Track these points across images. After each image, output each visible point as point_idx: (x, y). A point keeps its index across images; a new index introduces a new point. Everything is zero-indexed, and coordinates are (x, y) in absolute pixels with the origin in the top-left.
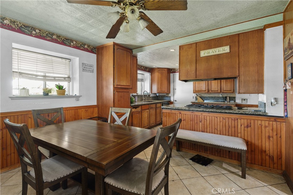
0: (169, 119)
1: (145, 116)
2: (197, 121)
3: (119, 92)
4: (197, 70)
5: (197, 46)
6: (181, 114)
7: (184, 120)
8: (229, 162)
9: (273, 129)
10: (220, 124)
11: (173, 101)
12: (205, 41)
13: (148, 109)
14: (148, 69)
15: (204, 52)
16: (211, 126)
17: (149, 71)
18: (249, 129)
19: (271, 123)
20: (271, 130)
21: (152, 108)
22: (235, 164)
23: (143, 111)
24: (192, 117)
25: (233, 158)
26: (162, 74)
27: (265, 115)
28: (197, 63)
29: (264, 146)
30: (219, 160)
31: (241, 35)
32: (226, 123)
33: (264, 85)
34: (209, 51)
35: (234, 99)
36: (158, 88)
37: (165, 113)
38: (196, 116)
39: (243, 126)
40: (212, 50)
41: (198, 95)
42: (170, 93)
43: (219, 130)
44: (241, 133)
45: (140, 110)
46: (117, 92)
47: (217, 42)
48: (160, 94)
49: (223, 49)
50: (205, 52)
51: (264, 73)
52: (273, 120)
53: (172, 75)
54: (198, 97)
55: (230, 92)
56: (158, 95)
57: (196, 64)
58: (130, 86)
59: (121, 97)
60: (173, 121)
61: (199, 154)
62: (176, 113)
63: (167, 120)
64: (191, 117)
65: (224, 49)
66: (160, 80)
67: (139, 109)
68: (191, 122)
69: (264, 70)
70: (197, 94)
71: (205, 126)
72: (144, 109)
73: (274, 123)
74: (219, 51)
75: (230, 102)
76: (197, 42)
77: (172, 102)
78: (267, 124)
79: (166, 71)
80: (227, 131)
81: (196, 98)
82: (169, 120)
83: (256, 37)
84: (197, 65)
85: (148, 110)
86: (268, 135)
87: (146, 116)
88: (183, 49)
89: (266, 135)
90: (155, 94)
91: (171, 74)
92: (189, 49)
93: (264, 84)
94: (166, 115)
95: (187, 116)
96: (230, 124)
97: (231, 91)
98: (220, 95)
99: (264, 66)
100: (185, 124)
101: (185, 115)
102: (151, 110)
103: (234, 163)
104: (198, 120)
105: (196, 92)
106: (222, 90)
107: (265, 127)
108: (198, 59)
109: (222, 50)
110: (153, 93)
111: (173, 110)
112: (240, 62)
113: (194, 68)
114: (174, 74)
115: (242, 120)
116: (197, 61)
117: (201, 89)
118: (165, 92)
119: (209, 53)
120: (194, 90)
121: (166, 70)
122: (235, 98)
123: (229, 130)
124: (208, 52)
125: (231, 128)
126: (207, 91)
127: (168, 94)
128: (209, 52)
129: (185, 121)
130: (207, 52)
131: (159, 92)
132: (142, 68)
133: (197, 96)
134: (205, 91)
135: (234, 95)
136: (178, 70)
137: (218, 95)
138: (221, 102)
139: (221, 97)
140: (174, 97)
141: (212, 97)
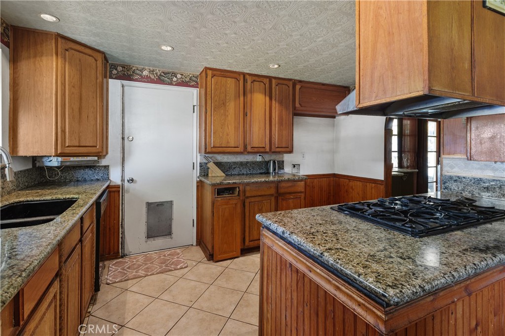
11: (119, 182)
35: (282, 166)
36: (63, 131)
41: (209, 159)
42: (107, 154)
48: (72, 159)
54: (211, 165)
55: (288, 149)
56: (54, 162)
66: (71, 94)
77: (118, 187)
79: (99, 64)
91: (111, 81)
97: (288, 147)
98: (259, 157)
105: (214, 150)
110: (22, 152)
114: (125, 82)
117: (228, 142)
121: (99, 57)
122: (282, 162)
126: (241, 146)
131: (67, 150)
133: (207, 161)
134: (237, 147)
135: (281, 156)
136: (142, 70)
137: (254, 158)
138: (261, 173)
139: (260, 162)
140: (123, 167)
141: (242, 164)
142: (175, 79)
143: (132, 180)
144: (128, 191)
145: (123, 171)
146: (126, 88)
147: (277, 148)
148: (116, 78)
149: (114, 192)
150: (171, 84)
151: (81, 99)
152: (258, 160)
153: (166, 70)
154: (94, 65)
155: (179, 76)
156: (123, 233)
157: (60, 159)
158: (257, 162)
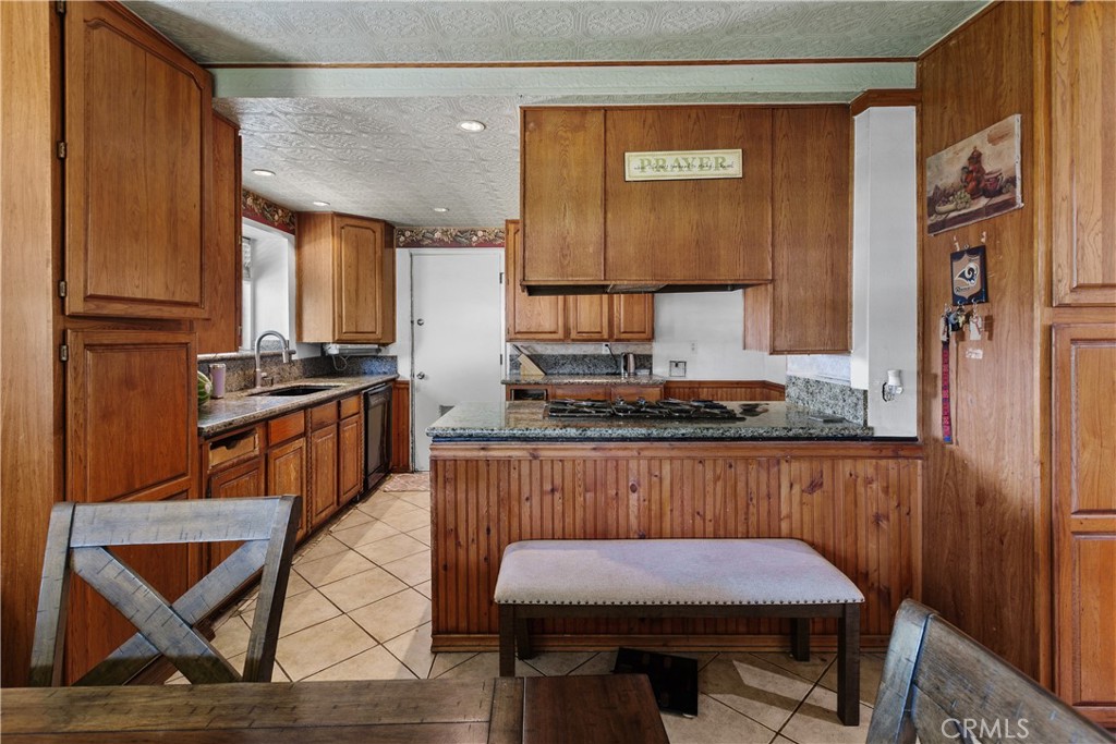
0: (472, 494)
1: (289, 475)
2: (617, 489)
3: (111, 347)
4: (608, 239)
5: (609, 123)
6: (536, 463)
7: (553, 491)
8: (750, 649)
9: (888, 487)
10: (714, 489)
11: (408, 378)
12: (647, 108)
13: (304, 434)
14: (280, 211)
15: (642, 162)
16: (677, 504)
17: (284, 227)
18: (817, 495)
19: (883, 462)
20: (883, 491)
21: (322, 425)
22: (772, 650)
23: (276, 451)
24: (595, 470)
25: (762, 630)
26: (357, 247)
27: (867, 438)
28: (609, 206)
29: (862, 553)
30: (711, 649)
31: (781, 111)
32: (739, 483)
33: (851, 321)
34: (664, 161)
35: (647, 364)
36: (340, 317)
37: (445, 461)
38: (611, 465)
39: (797, 488)
40: (675, 157)
41: (522, 349)
42: (394, 341)
43: (709, 516)
44: (789, 516)
45: (257, 452)
46: (88, 347)
47: (695, 123)
48: (349, 346)
49: (717, 159)
50: (646, 163)
51: (851, 276)
52: (890, 454)
53: (402, 254)
54: (523, 359)
55: (643, 336)
56: (333, 350)
57: (605, 213)
58: (196, 305)
59: (128, 382)
60: (494, 498)
61: (626, 644)
62: (508, 461)
63: (461, 496)
64: (590, 472)
65: (720, 161)
66: (347, 274)
67: (252, 446)
68: (589, 495)
69: (851, 263)
70: (519, 344)
71: (653, 507)
72: (278, 441)
73: (891, 463)
74: (701, 166)
75: (635, 374)
76: (611, 108)
78: (871, 471)
79: (378, 235)
80: (741, 517)
81: (511, 360)
82: (472, 501)
83: (829, 134)
84: (609, 215)
85: (301, 442)
86: (875, 510)
87: (293, 475)
88: (539, 125)
89: (869, 510)
90: (322, 346)
91: (398, 251)
92: (569, 135)
93: (851, 317)
94: (450, 475)
95: (568, 465)
96: (752, 484)
97: (644, 332)
98: (604, 347)
99: (852, 249)
100: (558, 508)
101: (558, 466)
102: (315, 440)
103: (767, 650)
104: (622, 483)
105: (519, 336)
106: (616, 331)
107: (868, 482)
108: (612, 190)
109: (714, 165)
110: (306, 339)
111: (493, 445)
112: (777, 224)
113: (593, 230)
114: (414, 250)
115: (795, 465)
116: (611, 200)
117: (540, 326)
118: (371, 336)
119: (662, 167)
120: (511, 329)
121: (378, 228)
122: (649, 358)
123: (747, 513)
124: (657, 161)
125: (755, 501)
126: (561, 331)
127: (385, 345)
128: (661, 163)
129: (557, 495)
130: (653, 162)
131: (345, 337)
132: (249, 201)
133: (516, 353)
134: (554, 332)
135: (647, 346)
136: (433, 233)
137: (596, 349)
138: (607, 374)
139: (608, 356)
140: (412, 358)
141: (575, 358)
142: (475, 238)
143: (422, 377)
144: (418, 390)
145: (412, 363)
146: (415, 258)
147: (624, 332)
148: (404, 247)
149: (403, 389)
150: (470, 246)
151: (358, 279)
152: (604, 352)
153: (463, 228)
154: (372, 238)
155: (480, 234)
156: (413, 442)
157: (338, 346)
158: (603, 356)
